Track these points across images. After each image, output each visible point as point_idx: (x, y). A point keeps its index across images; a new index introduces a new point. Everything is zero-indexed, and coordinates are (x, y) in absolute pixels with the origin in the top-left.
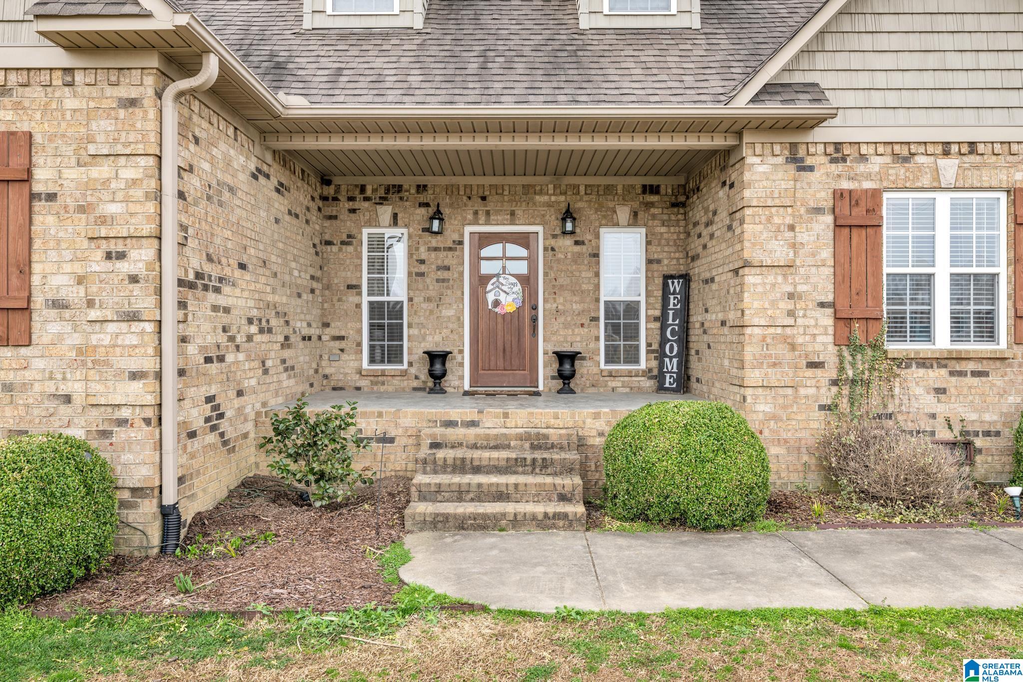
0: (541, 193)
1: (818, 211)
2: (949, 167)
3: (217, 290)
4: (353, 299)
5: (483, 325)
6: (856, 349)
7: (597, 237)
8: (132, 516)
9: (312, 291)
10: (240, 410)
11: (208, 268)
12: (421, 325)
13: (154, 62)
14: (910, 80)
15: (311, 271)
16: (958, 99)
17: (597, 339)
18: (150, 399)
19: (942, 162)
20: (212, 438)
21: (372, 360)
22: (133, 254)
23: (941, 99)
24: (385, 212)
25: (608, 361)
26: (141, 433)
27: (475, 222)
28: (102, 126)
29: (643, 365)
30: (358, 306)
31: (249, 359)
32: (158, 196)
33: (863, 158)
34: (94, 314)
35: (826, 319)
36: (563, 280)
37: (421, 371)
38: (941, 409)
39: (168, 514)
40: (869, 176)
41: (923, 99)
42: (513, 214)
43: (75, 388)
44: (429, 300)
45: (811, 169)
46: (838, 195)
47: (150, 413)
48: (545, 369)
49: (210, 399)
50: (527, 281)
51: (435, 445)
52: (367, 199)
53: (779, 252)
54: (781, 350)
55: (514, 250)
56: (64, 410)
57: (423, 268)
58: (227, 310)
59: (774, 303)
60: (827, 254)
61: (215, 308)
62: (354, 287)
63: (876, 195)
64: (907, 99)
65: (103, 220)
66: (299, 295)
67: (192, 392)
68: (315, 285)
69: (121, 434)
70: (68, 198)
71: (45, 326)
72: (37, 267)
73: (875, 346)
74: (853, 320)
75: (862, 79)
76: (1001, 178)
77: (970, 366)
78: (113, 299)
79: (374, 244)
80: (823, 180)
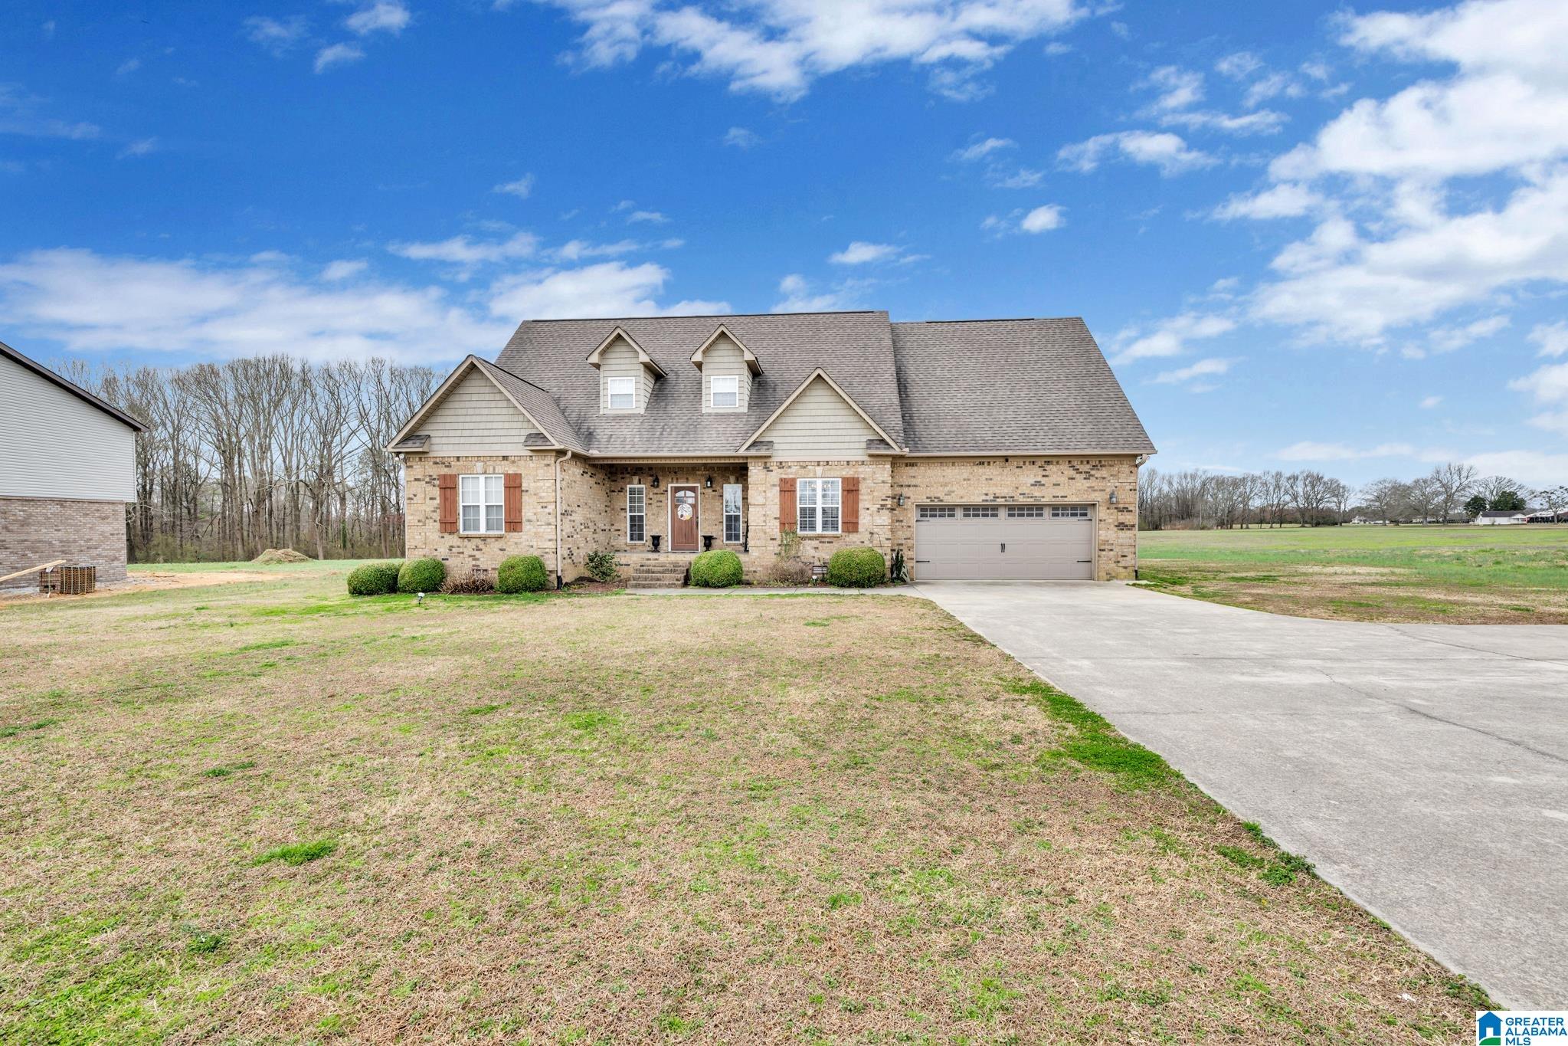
0: (698, 470)
1: (774, 485)
2: (819, 470)
3: (571, 515)
4: (623, 514)
5: (676, 525)
6: (787, 534)
7: (722, 488)
8: (550, 578)
9: (606, 512)
10: (578, 553)
11: (568, 508)
12: (650, 525)
13: (554, 454)
14: (806, 439)
15: (605, 504)
16: (821, 446)
17: (722, 530)
18: (554, 547)
19: (817, 468)
20: (570, 561)
21: (632, 539)
22: (549, 507)
23: (817, 446)
24: (636, 479)
25: (727, 539)
26: (552, 556)
27: (672, 482)
28: (540, 472)
29: (741, 542)
30: (625, 517)
31: (581, 537)
32: (555, 489)
33: (790, 467)
34: (539, 523)
35: (777, 523)
36: (708, 506)
37: (650, 543)
38: (816, 555)
39: (559, 578)
40: (791, 473)
41: (810, 446)
42: (687, 479)
43: (534, 544)
44: (653, 514)
45: (772, 471)
46: (781, 480)
47: (554, 550)
48: (701, 542)
49: (569, 549)
50: (694, 507)
51: (642, 566)
52: (628, 473)
53: (760, 500)
54: (761, 534)
55: (689, 494)
56: (531, 549)
57: (651, 502)
58: (574, 521)
59: (758, 518)
60: (777, 500)
61: (570, 521)
62: (624, 510)
63: (794, 480)
64: (805, 446)
65: (541, 498)
66: (601, 514)
67: (564, 546)
68: (607, 509)
69: (546, 556)
70: (531, 491)
71: (526, 526)
72: (523, 511)
73: (794, 533)
74: (786, 523)
75: (789, 440)
76: (838, 473)
77: (827, 540)
78: (544, 519)
79: (632, 491)
80: (775, 476)
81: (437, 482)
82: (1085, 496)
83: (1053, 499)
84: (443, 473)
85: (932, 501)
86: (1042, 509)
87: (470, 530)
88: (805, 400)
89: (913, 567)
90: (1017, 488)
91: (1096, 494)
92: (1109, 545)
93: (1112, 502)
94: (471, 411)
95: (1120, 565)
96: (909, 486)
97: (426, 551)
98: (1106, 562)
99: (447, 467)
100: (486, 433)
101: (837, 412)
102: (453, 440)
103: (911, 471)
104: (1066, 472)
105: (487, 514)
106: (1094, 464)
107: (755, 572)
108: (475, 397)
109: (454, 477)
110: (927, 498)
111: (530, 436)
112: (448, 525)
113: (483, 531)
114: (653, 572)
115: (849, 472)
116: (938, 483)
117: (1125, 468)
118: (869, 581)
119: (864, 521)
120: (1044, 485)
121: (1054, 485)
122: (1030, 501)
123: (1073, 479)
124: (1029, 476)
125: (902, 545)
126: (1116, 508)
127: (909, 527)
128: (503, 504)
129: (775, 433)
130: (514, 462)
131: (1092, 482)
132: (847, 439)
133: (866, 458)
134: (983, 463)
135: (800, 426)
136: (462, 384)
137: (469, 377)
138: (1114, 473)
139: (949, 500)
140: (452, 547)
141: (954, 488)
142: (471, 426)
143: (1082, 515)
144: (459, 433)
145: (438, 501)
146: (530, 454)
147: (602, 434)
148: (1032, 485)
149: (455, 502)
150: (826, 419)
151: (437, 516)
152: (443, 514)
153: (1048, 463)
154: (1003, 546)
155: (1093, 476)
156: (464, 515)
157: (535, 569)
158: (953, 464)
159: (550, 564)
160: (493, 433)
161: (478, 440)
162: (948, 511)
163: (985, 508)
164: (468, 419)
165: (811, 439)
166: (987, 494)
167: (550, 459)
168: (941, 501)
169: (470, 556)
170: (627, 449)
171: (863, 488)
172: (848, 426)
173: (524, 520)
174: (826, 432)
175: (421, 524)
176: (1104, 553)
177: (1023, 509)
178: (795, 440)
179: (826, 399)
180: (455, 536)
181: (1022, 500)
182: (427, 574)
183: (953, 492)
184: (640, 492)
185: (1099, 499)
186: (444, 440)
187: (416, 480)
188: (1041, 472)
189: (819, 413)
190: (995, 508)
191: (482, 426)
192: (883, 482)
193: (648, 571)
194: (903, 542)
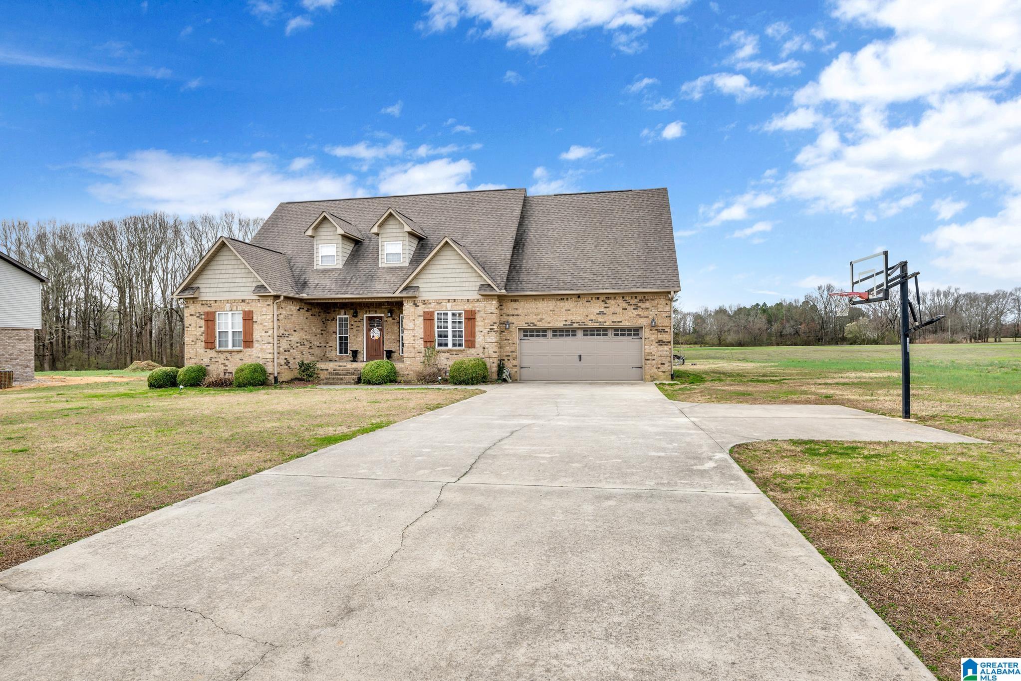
0: (383, 305)
1: (420, 316)
3: (287, 337)
4: (334, 335)
5: (369, 343)
6: (428, 349)
7: (399, 317)
8: (269, 378)
9: (322, 334)
10: (294, 362)
11: (285, 333)
12: (352, 343)
13: (272, 298)
14: (440, 285)
15: (322, 329)
16: (451, 289)
17: (399, 346)
18: (272, 357)
19: (448, 304)
20: (286, 367)
21: (341, 352)
22: (270, 332)
23: (447, 289)
24: (342, 312)
26: (271, 363)
27: (366, 314)
28: (264, 309)
30: (336, 338)
31: (297, 351)
32: (273, 322)
33: (430, 303)
34: (263, 342)
35: (422, 342)
36: (390, 330)
37: (351, 355)
38: (448, 363)
40: (431, 308)
41: (443, 289)
42: (376, 311)
43: (260, 355)
44: (354, 336)
45: (418, 306)
46: (424, 312)
47: (272, 360)
48: (385, 355)
49: (285, 359)
50: (381, 330)
51: (334, 370)
52: (338, 308)
53: (411, 326)
54: (412, 349)
56: (259, 359)
57: (352, 327)
58: (290, 341)
59: (410, 338)
60: (422, 326)
61: (287, 341)
62: (335, 332)
63: (433, 312)
64: (440, 289)
65: (264, 326)
66: (316, 336)
67: (281, 357)
68: (323, 332)
69: (267, 364)
70: (258, 322)
71: (256, 344)
72: (254, 334)
73: (433, 348)
74: (428, 342)
75: (429, 285)
76: (462, 307)
77: (455, 353)
78: (266, 340)
79: (341, 320)
80: (421, 309)
81: (203, 317)
82: (635, 321)
83: (612, 324)
84: (207, 311)
85: (529, 325)
86: (606, 331)
87: (223, 347)
88: (439, 258)
89: (516, 372)
90: (587, 316)
91: (642, 320)
92: (652, 356)
93: (654, 327)
94: (223, 272)
95: (660, 370)
96: (514, 315)
97: (196, 361)
98: (650, 369)
99: (209, 307)
100: (232, 285)
101: (460, 266)
102: (212, 290)
103: (515, 305)
104: (621, 305)
105: (233, 337)
106: (640, 299)
107: (408, 374)
108: (226, 262)
109: (213, 314)
110: (526, 323)
111: (257, 287)
112: (210, 344)
113: (230, 347)
114: (340, 375)
115: (469, 307)
116: (533, 313)
117: (663, 301)
118: (472, 380)
119: (479, 340)
120: (605, 314)
121: (613, 314)
122: (596, 325)
123: (626, 309)
124: (595, 308)
125: (509, 356)
126: (656, 330)
127: (514, 343)
128: (242, 330)
129: (421, 281)
130: (248, 303)
131: (639, 312)
132: (467, 284)
133: (479, 297)
134: (564, 299)
135: (437, 276)
136: (218, 254)
137: (222, 250)
138: (655, 305)
139: (541, 325)
140: (212, 358)
141: (544, 317)
142: (224, 281)
143: (634, 335)
144: (216, 285)
145: (203, 329)
146: (258, 298)
147: (312, 284)
148: (597, 314)
149: (213, 329)
150: (454, 271)
151: (203, 338)
152: (206, 337)
153: (608, 298)
154: (580, 357)
155: (640, 307)
156: (219, 338)
157: (256, 371)
158: (543, 300)
159: (269, 369)
160: (236, 285)
161: (227, 289)
162: (541, 332)
163: (567, 330)
164: (221, 276)
165: (444, 285)
166: (566, 321)
167: (270, 302)
168: (535, 325)
169: (222, 364)
170: (325, 293)
171: (478, 317)
172: (467, 275)
173: (254, 340)
174: (453, 280)
175: (193, 343)
176: (648, 362)
177: (594, 331)
178: (433, 285)
179: (453, 257)
180: (214, 351)
181: (590, 325)
182: (193, 375)
183: (543, 319)
184: (346, 320)
185: (644, 323)
186: (207, 290)
187: (191, 315)
188: (603, 305)
189: (449, 266)
190: (574, 330)
191: (230, 280)
192: (491, 313)
193: (337, 374)
194: (510, 354)
